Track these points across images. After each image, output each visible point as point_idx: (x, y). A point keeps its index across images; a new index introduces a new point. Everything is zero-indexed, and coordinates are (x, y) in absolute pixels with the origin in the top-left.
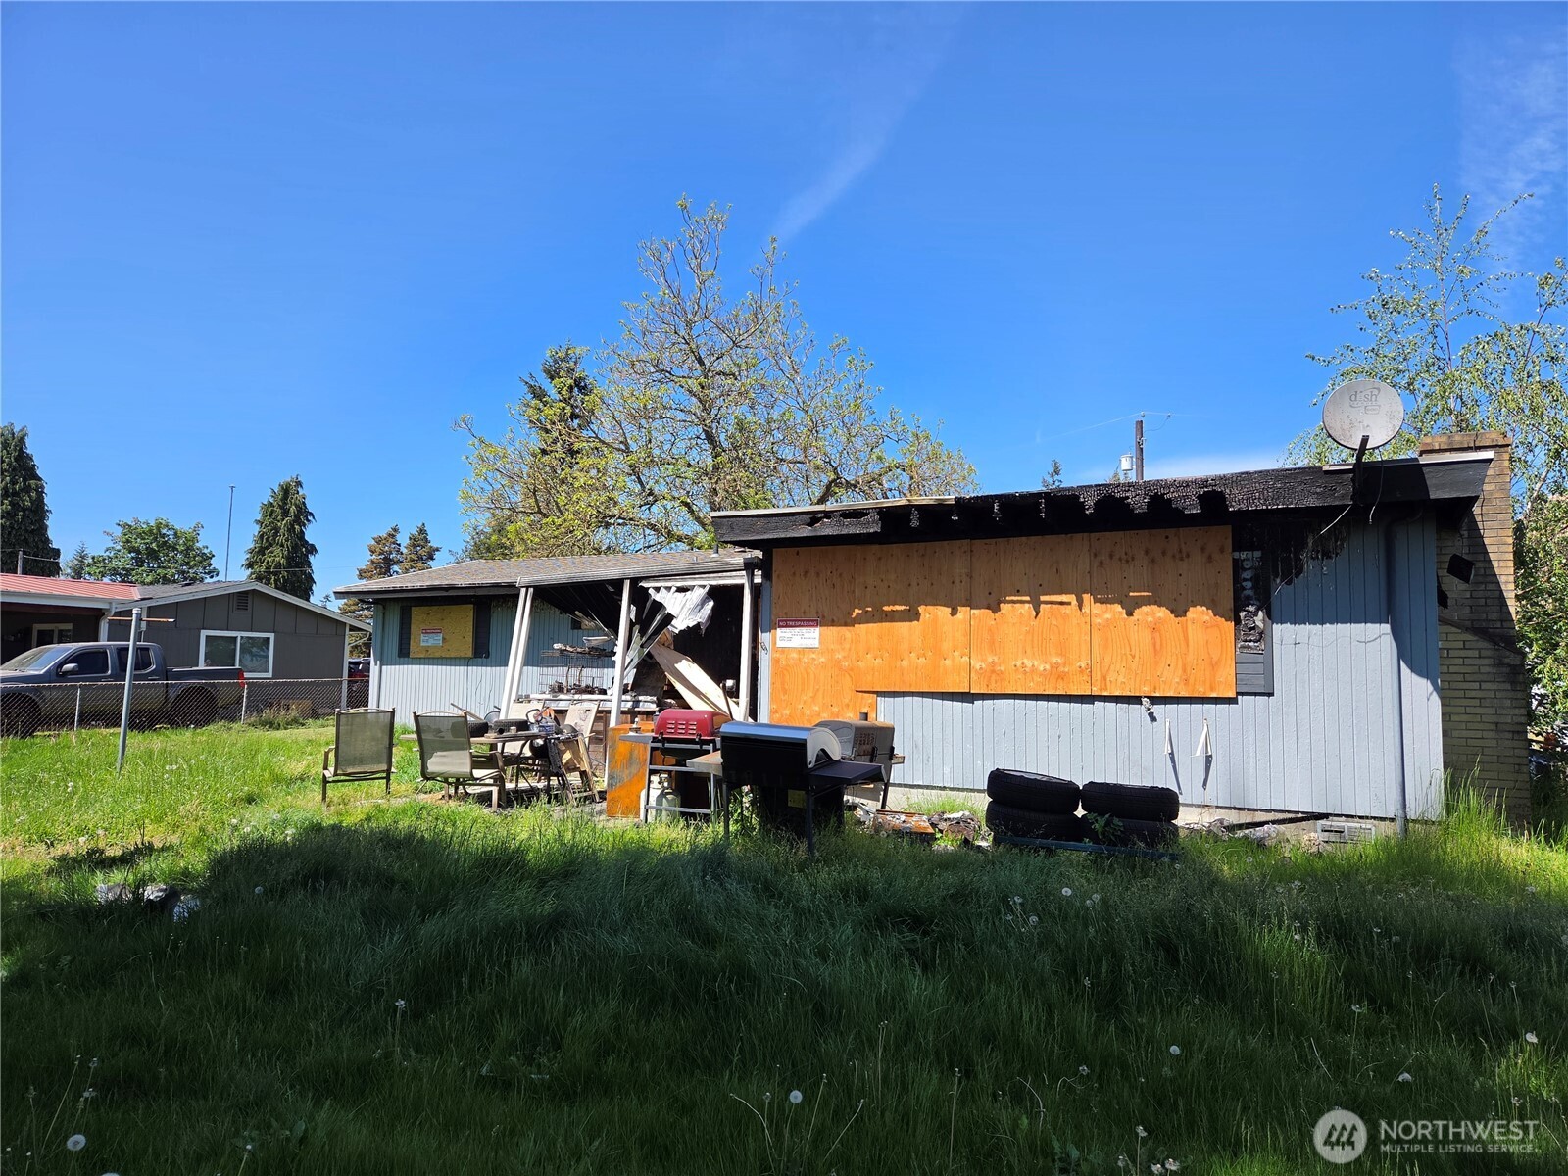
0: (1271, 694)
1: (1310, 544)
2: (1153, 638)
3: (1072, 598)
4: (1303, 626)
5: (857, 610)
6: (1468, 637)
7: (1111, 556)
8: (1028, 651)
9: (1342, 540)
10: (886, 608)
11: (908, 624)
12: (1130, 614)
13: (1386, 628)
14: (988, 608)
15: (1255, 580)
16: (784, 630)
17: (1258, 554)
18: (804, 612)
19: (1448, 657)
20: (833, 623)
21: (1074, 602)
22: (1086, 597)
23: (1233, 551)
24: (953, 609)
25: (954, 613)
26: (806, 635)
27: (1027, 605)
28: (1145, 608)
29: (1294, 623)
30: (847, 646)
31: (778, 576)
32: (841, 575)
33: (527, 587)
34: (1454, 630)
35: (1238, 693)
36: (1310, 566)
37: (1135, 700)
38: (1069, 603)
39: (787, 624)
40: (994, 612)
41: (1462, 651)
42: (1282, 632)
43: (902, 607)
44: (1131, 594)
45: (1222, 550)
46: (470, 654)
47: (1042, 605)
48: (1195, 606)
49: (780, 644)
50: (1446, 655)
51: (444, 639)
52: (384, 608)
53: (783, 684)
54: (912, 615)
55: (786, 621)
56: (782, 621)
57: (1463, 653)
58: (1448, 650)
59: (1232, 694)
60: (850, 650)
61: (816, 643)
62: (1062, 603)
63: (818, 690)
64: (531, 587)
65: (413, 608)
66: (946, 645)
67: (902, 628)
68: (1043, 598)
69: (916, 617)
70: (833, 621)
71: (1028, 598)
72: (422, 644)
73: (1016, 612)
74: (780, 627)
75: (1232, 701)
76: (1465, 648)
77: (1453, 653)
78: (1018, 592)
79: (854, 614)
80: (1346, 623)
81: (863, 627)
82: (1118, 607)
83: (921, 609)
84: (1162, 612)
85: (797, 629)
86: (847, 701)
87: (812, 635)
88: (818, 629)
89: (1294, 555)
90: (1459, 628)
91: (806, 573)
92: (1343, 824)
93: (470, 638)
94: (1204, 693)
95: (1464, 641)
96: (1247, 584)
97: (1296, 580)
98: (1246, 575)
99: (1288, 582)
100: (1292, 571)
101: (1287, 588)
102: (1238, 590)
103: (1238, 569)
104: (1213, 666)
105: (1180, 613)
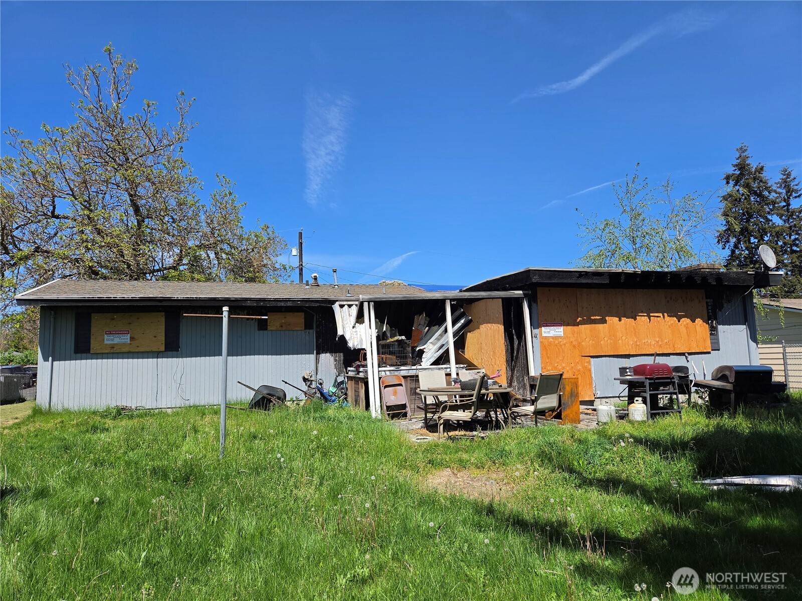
0: (719, 350)
2: (687, 331)
3: (661, 315)
4: (727, 326)
5: (579, 319)
7: (671, 299)
8: (649, 336)
10: (592, 318)
11: (602, 325)
12: (679, 321)
13: (745, 327)
14: (632, 318)
15: (712, 309)
16: (546, 328)
17: (712, 300)
18: (555, 319)
20: (568, 325)
21: (662, 316)
23: (706, 298)
24: (619, 318)
25: (620, 320)
26: (557, 330)
27: (646, 317)
28: (683, 319)
29: (723, 325)
30: (576, 335)
31: (541, 301)
32: (570, 302)
33: (369, 302)
35: (711, 350)
36: (725, 305)
37: (683, 354)
38: (660, 317)
39: (547, 325)
40: (635, 320)
42: (720, 327)
43: (599, 317)
44: (678, 313)
45: (703, 299)
46: (163, 348)
47: (651, 317)
48: (697, 319)
49: (544, 335)
51: (132, 339)
52: (55, 314)
53: (547, 354)
55: (546, 323)
56: (544, 323)
60: (577, 337)
61: (562, 334)
62: (658, 317)
63: (564, 357)
64: (372, 301)
65: (92, 314)
66: (619, 334)
67: (600, 326)
68: (651, 314)
69: (605, 322)
70: (568, 323)
71: (646, 314)
72: (106, 342)
73: (642, 319)
74: (543, 326)
75: (709, 353)
78: (642, 312)
79: (578, 320)
80: (736, 325)
81: (583, 326)
82: (675, 319)
83: (607, 318)
84: (688, 321)
85: (552, 327)
86: (577, 361)
87: (559, 330)
88: (562, 327)
89: (721, 301)
91: (554, 301)
93: (162, 337)
96: (710, 311)
97: (722, 310)
98: (710, 308)
99: (721, 311)
100: (721, 308)
101: (720, 313)
102: (708, 313)
103: (707, 305)
104: (704, 340)
105: (694, 321)
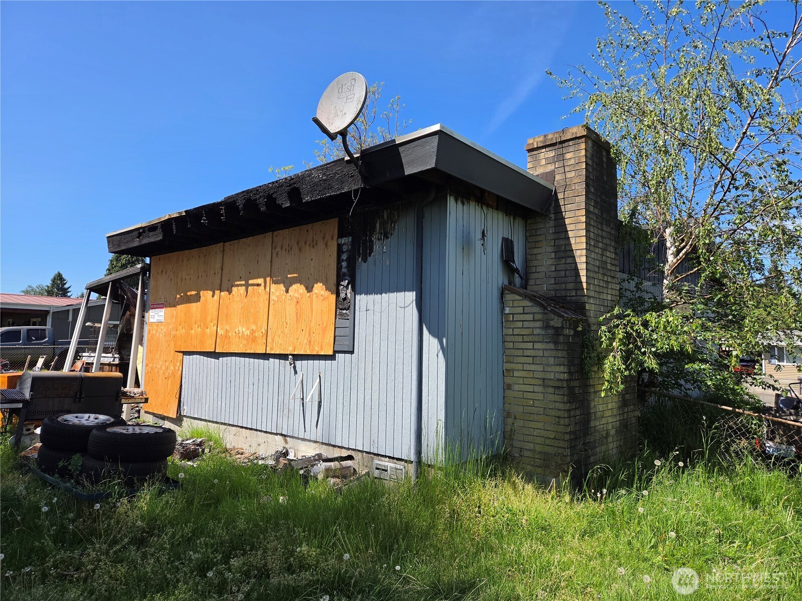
0: (352, 352)
1: (378, 228)
2: (297, 309)
3: (262, 281)
4: (371, 295)
5: (177, 295)
6: (527, 303)
7: (282, 248)
8: (242, 321)
9: (395, 222)
10: (188, 293)
11: (196, 304)
12: (287, 291)
13: (410, 297)
14: (227, 291)
15: (348, 260)
17: (350, 239)
18: (160, 299)
19: (513, 321)
20: (170, 305)
21: (263, 284)
22: (268, 279)
23: (339, 237)
24: (213, 293)
25: (214, 295)
26: (159, 315)
27: (243, 287)
28: (294, 286)
29: (366, 294)
30: (174, 320)
31: (152, 275)
32: (174, 272)
34: (517, 297)
35: (335, 352)
36: (377, 247)
38: (260, 285)
39: (155, 306)
41: (522, 316)
42: (360, 301)
43: (193, 292)
44: (289, 276)
45: (332, 238)
47: (249, 287)
48: (317, 283)
49: (152, 320)
50: (511, 319)
53: (150, 347)
54: (197, 298)
55: (153, 304)
57: (522, 317)
58: (513, 314)
59: (331, 353)
60: (175, 324)
61: (162, 319)
62: (257, 285)
63: (162, 351)
66: (209, 319)
67: (194, 307)
68: (251, 282)
69: (199, 299)
70: (169, 303)
71: (243, 282)
73: (238, 293)
74: (152, 309)
75: (332, 357)
76: (524, 313)
77: (516, 317)
78: (240, 279)
79: (177, 298)
80: (394, 292)
81: (181, 307)
82: (282, 287)
83: (201, 293)
84: (302, 289)
85: (157, 310)
86: (171, 358)
87: (161, 314)
88: (163, 310)
89: (369, 238)
90: (520, 296)
91: (162, 272)
92: (386, 464)
94: (318, 352)
95: (524, 307)
96: (344, 264)
97: (369, 259)
98: (344, 257)
99: (365, 260)
100: (367, 251)
101: (364, 265)
102: (339, 268)
103: (340, 251)
104: (324, 330)
105: (309, 289)
